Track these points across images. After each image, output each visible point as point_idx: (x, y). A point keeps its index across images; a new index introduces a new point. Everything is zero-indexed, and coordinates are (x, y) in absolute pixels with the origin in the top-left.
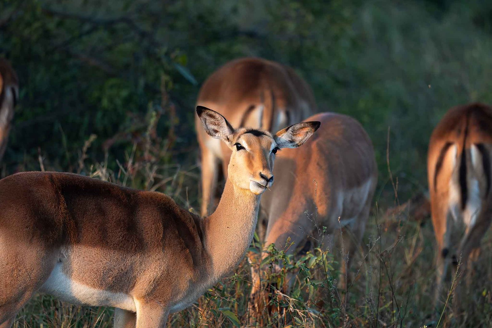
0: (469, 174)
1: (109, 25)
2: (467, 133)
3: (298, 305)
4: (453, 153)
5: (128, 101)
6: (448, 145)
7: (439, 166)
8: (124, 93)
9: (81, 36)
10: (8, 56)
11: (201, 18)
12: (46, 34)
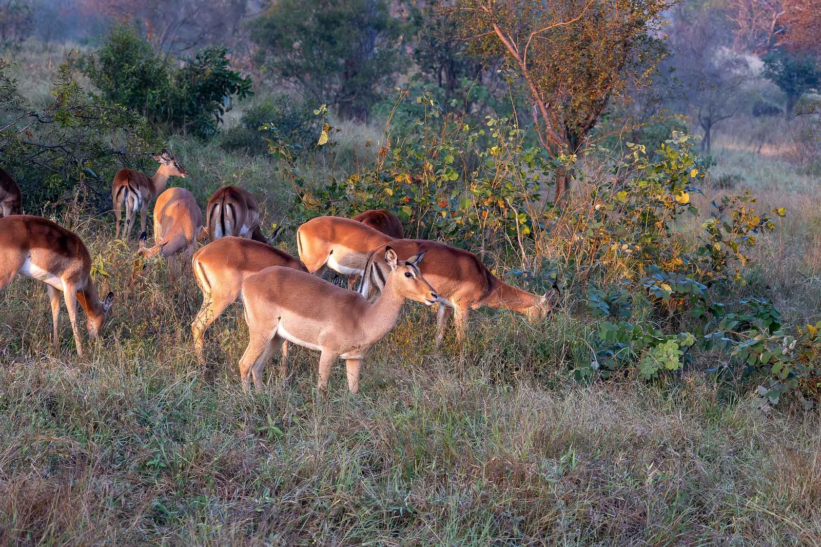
0: (225, 218)
1: (52, 149)
2: (224, 199)
3: (150, 281)
4: (218, 208)
5: (62, 185)
6: (216, 205)
7: (212, 215)
8: (60, 181)
9: (39, 154)
10: (4, 163)
11: (95, 145)
12: (23, 153)
